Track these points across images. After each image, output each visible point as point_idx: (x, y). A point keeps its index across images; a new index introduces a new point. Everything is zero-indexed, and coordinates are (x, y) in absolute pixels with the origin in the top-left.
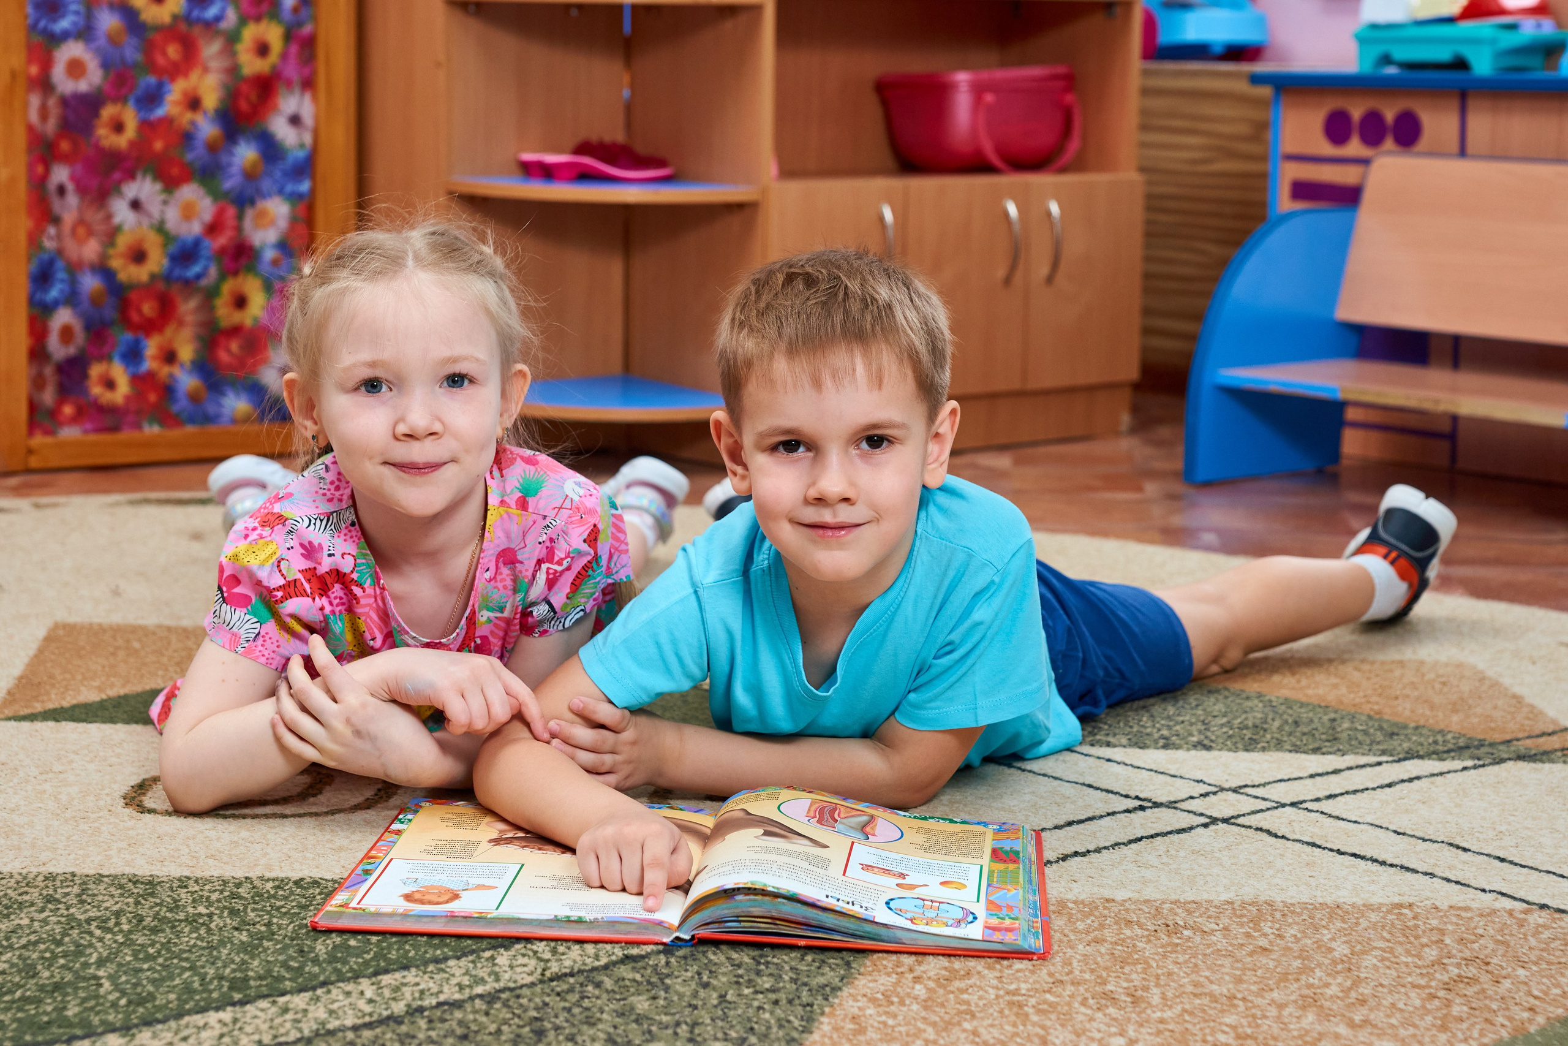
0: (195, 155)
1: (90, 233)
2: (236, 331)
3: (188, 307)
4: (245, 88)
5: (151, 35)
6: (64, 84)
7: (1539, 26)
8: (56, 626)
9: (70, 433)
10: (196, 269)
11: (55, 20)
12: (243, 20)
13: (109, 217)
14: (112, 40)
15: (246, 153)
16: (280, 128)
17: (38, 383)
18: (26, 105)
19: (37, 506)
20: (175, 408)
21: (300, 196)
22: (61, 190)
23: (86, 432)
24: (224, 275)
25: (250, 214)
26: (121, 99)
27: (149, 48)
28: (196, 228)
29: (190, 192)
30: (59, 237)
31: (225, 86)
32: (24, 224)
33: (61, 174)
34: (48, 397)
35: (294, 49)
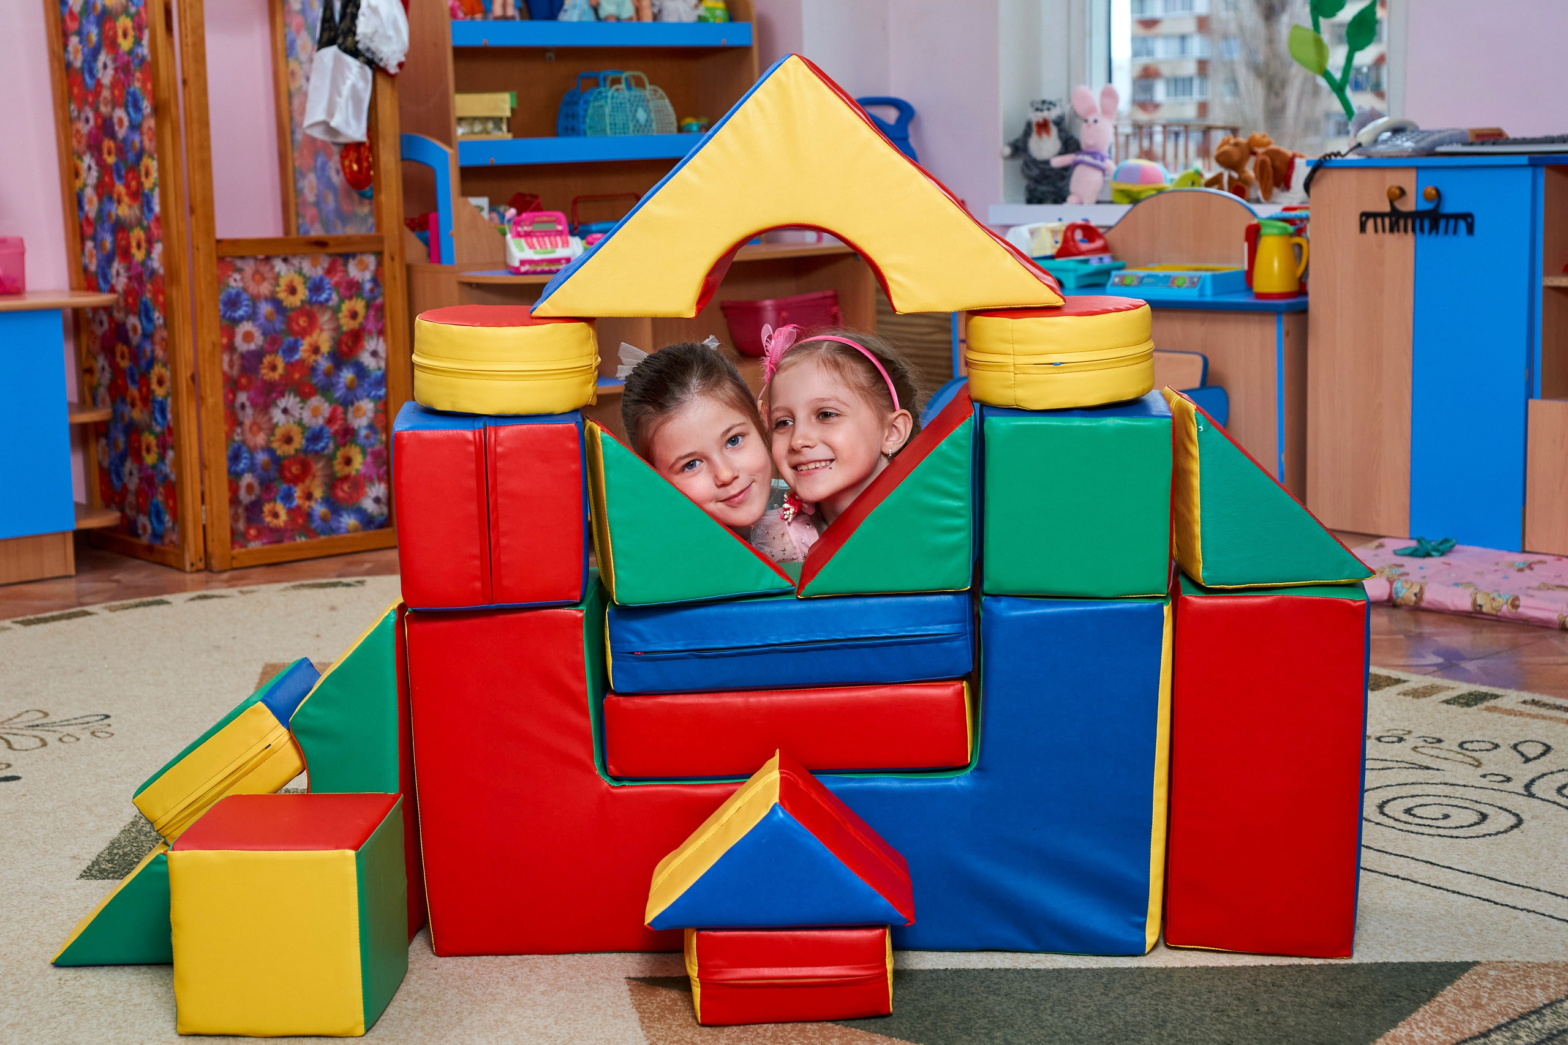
0: (318, 380)
1: (260, 429)
2: (346, 478)
3: (318, 467)
4: (345, 339)
5: (290, 313)
6: (242, 346)
7: (1101, 259)
8: (267, 666)
9: (254, 545)
10: (322, 444)
11: (235, 311)
12: (342, 300)
13: (271, 419)
14: (266, 318)
15: (347, 375)
16: (366, 359)
17: (235, 518)
18: (221, 361)
19: (242, 592)
20: (313, 526)
21: (380, 397)
22: (243, 406)
23: (264, 544)
24: (337, 447)
25: (351, 409)
26: (274, 352)
27: (289, 321)
28: (321, 421)
29: (316, 401)
30: (243, 433)
31: (333, 338)
32: (224, 428)
33: (242, 397)
34: (241, 526)
35: (372, 313)
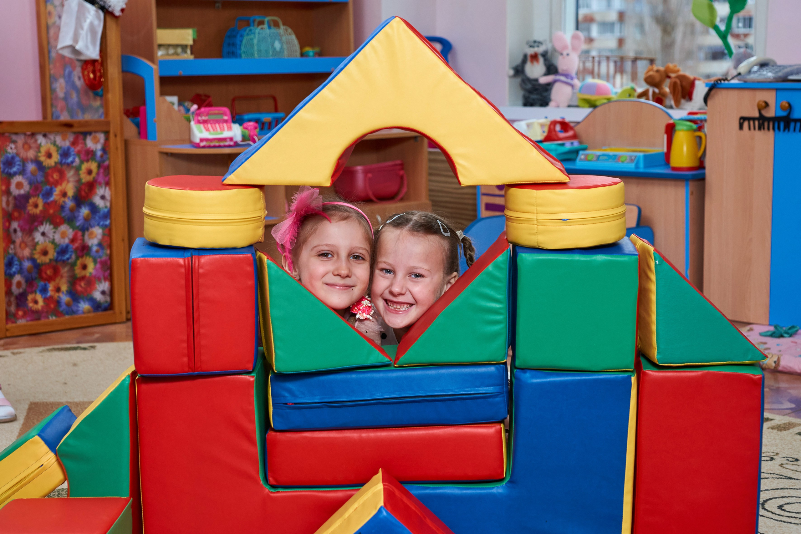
0: (65, 214)
1: (26, 246)
2: (83, 278)
3: (64, 271)
4: (83, 187)
5: (47, 171)
6: (15, 191)
7: (572, 143)
8: (31, 404)
9: (22, 322)
10: (67, 256)
11: (11, 169)
12: (82, 162)
13: (33, 239)
14: (32, 174)
15: (85, 211)
16: (97, 201)
17: (9, 304)
19: (13, 353)
20: (61, 309)
21: (106, 226)
23: (27, 321)
24: (78, 258)
25: (87, 233)
26: (37, 195)
27: (46, 176)
28: (67, 241)
29: (64, 228)
30: (15, 248)
31: (76, 187)
32: (3, 245)
33: (15, 225)
34: (13, 309)
35: (102, 171)
